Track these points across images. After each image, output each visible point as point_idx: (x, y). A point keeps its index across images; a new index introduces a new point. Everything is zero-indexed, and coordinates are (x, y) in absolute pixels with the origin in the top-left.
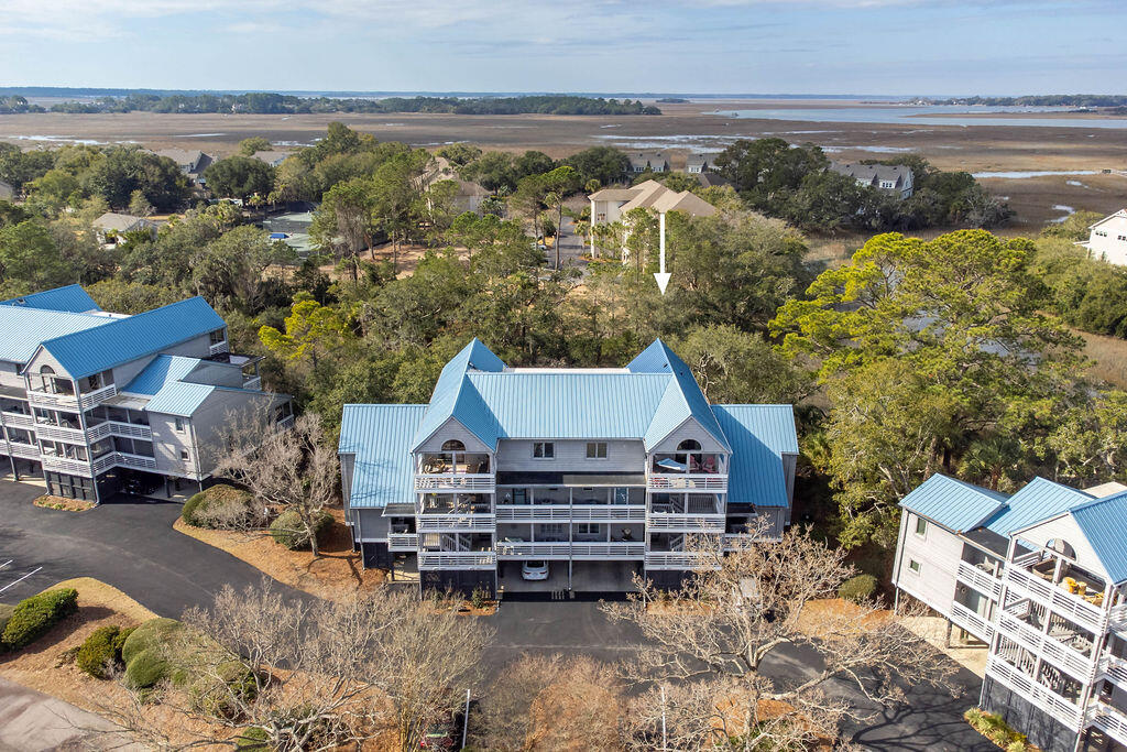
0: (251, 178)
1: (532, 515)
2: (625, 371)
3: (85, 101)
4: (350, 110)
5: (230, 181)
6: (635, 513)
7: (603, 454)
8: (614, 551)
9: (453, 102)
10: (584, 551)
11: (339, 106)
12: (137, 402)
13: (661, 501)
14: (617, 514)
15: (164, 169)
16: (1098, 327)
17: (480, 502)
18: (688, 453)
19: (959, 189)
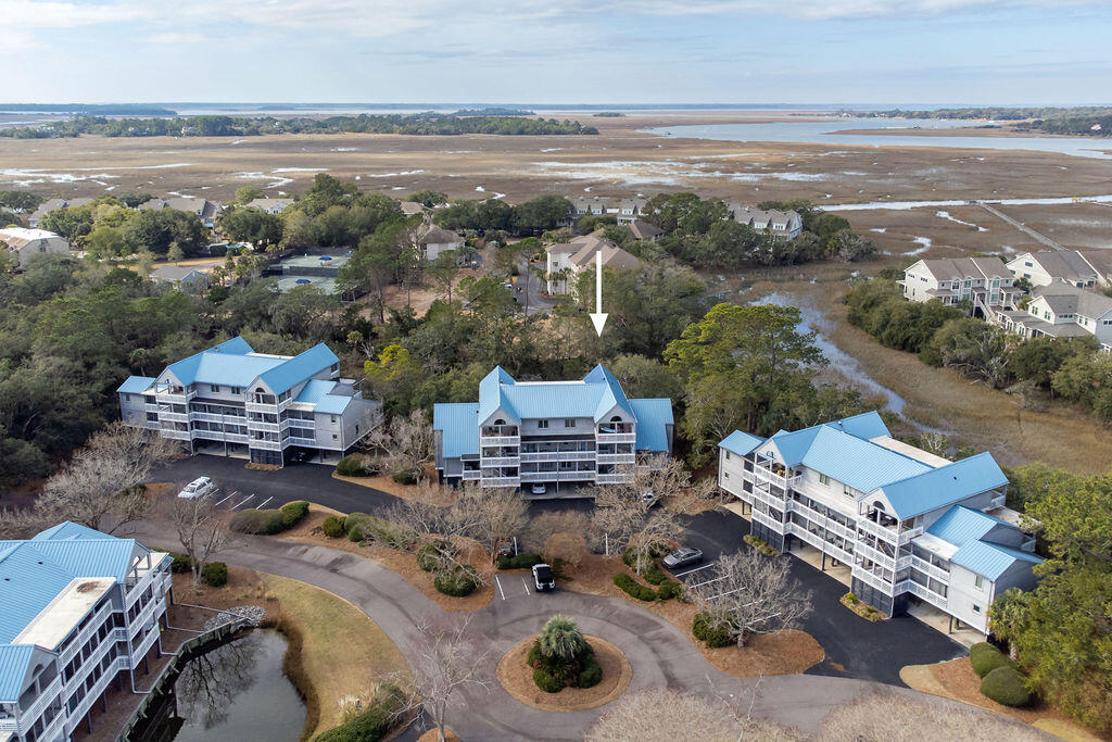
0: (263, 227)
1: (539, 457)
2: (582, 382)
3: (35, 126)
4: (297, 131)
5: (245, 231)
6: (590, 456)
7: (573, 425)
8: (580, 475)
9: (395, 119)
10: (565, 476)
11: (287, 128)
12: (307, 407)
13: (604, 448)
14: (581, 456)
15: (191, 222)
16: (895, 344)
17: (509, 451)
18: (615, 423)
19: (834, 231)
